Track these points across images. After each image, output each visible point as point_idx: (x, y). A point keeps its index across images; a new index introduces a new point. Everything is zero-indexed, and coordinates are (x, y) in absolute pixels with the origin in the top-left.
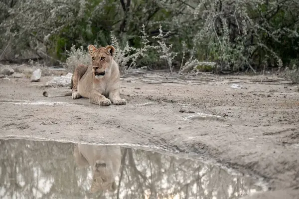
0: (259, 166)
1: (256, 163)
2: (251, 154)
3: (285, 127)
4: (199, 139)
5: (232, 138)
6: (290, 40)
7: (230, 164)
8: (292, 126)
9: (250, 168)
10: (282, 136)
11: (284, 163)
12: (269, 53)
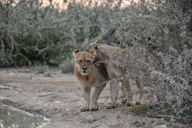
0: (43, 111)
1: (41, 110)
2: (36, 105)
3: (49, 93)
4: (7, 98)
5: (24, 98)
6: (33, 52)
7: (27, 110)
8: (51, 93)
9: (38, 112)
10: (48, 97)
11: (56, 110)
12: (23, 58)
